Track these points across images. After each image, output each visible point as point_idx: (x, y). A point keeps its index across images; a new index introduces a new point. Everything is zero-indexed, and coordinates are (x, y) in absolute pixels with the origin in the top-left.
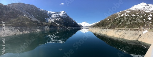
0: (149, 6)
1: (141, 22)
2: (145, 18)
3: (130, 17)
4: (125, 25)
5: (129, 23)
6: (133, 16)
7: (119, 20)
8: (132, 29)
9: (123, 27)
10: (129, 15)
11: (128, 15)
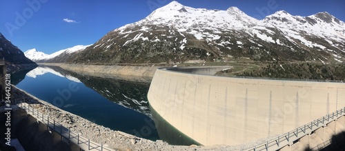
0: (185, 11)
1: (169, 52)
2: (175, 47)
3: (152, 44)
4: (146, 59)
5: (151, 55)
6: (156, 40)
7: (132, 49)
8: (158, 64)
9: (143, 62)
10: (150, 39)
11: (147, 38)
